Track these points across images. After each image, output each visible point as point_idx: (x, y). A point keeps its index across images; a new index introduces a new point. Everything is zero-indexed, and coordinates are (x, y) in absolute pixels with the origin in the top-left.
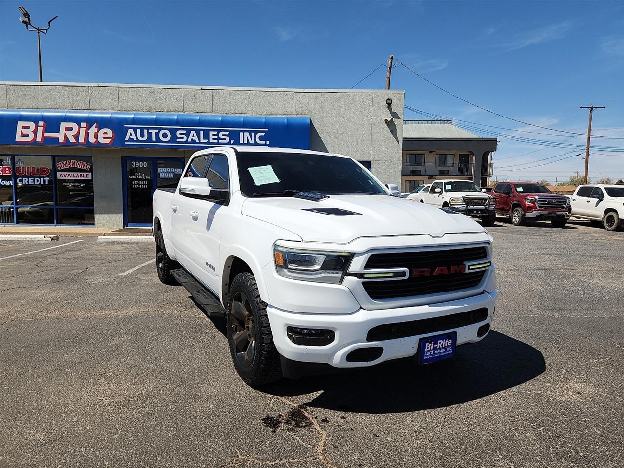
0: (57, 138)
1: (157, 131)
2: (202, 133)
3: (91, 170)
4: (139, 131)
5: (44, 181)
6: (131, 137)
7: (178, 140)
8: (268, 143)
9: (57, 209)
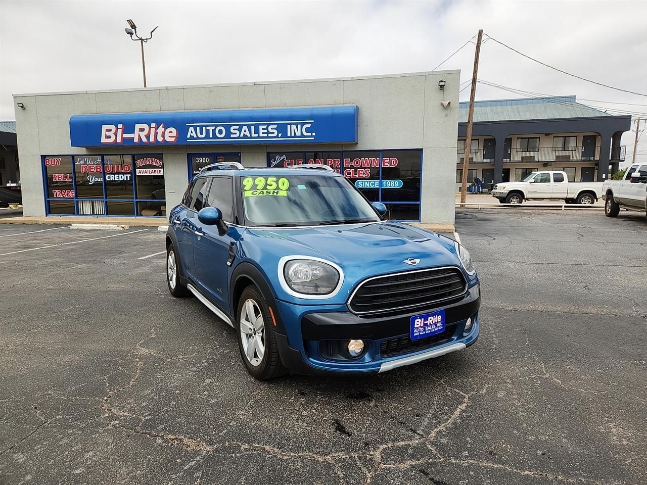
0: (133, 138)
1: (214, 128)
2: (253, 127)
3: (162, 167)
4: (198, 128)
5: (127, 177)
6: (192, 135)
7: (232, 136)
8: (314, 134)
9: (137, 202)
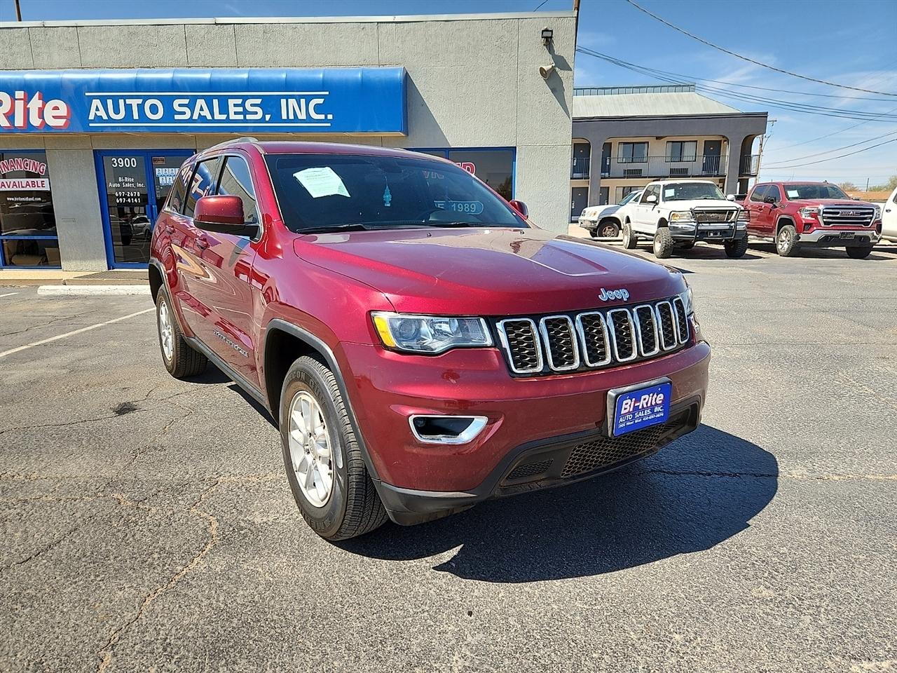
1: (140, 101)
2: (216, 102)
3: (47, 176)
4: (110, 102)
6: (99, 113)
7: (177, 117)
8: (330, 117)
